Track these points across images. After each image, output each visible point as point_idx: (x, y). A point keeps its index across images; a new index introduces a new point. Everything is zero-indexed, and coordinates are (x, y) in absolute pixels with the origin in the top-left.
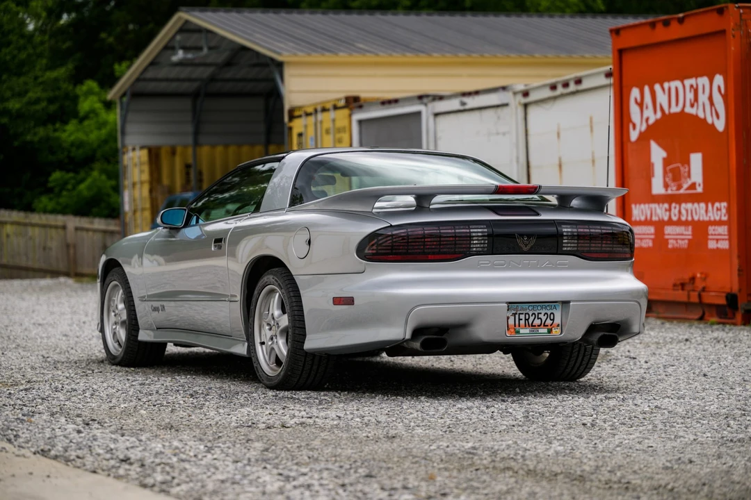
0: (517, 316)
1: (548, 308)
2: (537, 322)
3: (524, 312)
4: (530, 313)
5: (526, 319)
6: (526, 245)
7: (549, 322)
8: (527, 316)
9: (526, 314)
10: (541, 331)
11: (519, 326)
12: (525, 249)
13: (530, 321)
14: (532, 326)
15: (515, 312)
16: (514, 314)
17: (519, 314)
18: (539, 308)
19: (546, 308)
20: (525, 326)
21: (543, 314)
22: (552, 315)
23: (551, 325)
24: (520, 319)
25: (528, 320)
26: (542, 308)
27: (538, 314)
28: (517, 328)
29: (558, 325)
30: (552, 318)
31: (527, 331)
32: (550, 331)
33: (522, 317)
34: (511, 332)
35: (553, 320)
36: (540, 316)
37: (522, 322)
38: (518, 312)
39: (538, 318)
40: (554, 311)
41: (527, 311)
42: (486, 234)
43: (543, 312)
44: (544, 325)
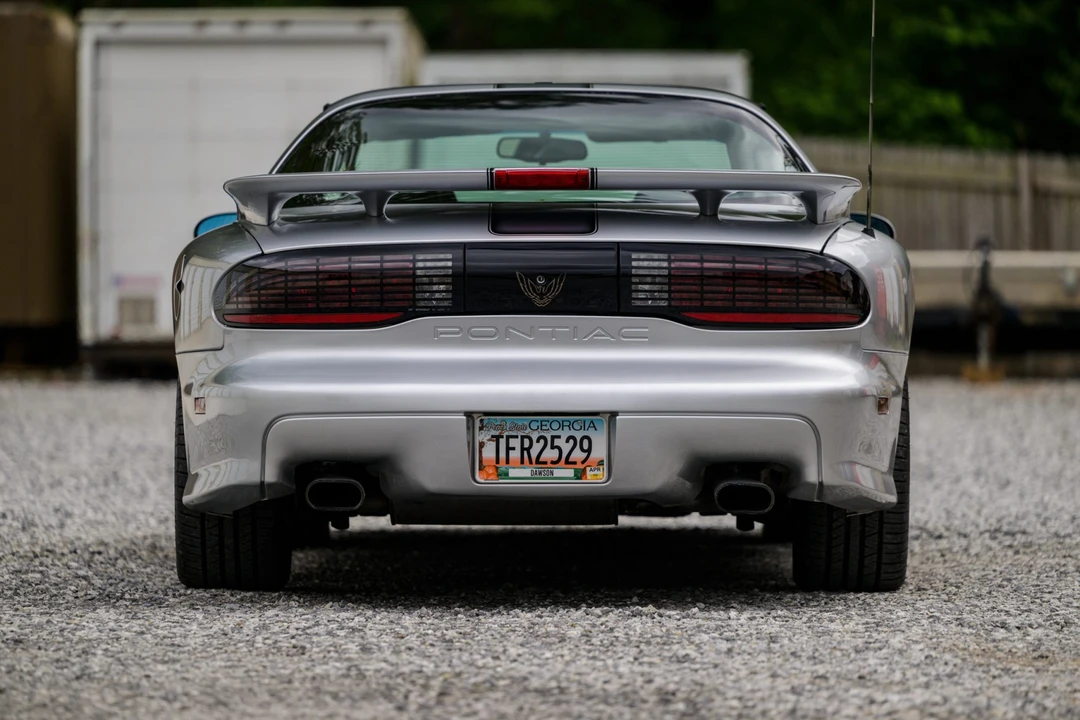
0: (503, 442)
1: (577, 426)
2: (550, 454)
3: (520, 434)
4: (535, 436)
5: (523, 449)
6: (542, 296)
7: (578, 455)
8: (527, 442)
9: (523, 437)
10: (558, 473)
11: (507, 462)
12: (539, 303)
13: (534, 453)
14: (538, 461)
15: (497, 433)
16: (497, 438)
17: (508, 437)
18: (555, 426)
19: (571, 426)
20: (522, 462)
21: (564, 438)
22: (586, 442)
23: (583, 462)
24: (509, 449)
25: (528, 450)
26: (562, 426)
27: (553, 438)
28: (503, 466)
29: (601, 463)
30: (586, 447)
31: (526, 472)
32: (580, 474)
33: (515, 443)
34: (489, 475)
35: (589, 451)
36: (557, 442)
37: (515, 455)
38: (505, 434)
39: (553, 447)
40: (590, 433)
41: (527, 432)
42: (450, 272)
43: (565, 433)
44: (567, 462)
